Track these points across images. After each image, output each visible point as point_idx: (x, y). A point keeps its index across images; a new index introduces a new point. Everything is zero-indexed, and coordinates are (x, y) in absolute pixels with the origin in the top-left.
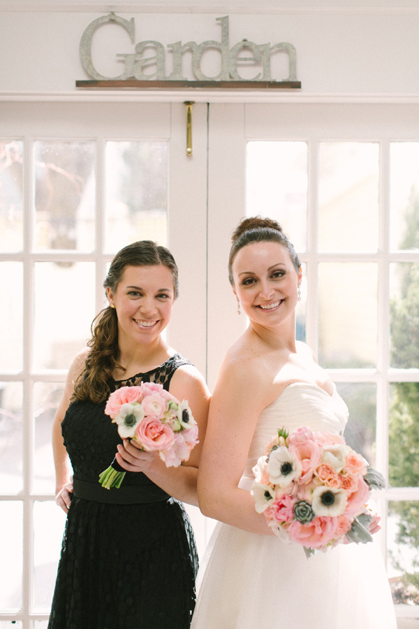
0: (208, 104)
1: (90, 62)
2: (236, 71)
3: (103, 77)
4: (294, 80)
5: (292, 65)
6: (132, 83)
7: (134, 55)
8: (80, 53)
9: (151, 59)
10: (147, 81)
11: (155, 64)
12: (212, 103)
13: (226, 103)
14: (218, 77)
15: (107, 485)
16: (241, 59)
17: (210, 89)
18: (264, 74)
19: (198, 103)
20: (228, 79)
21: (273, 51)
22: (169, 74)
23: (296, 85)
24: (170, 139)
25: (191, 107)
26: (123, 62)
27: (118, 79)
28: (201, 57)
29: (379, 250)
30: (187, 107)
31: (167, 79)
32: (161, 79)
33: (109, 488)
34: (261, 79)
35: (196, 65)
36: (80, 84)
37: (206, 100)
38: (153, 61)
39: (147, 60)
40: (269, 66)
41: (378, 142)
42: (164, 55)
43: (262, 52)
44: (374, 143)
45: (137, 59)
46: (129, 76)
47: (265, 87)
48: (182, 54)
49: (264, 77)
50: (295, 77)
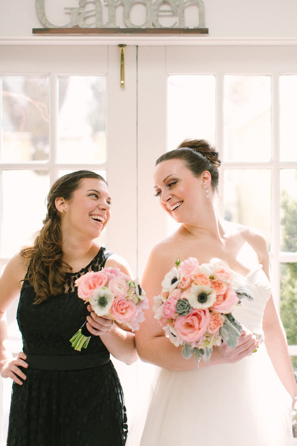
0: (137, 46)
1: (44, 14)
2: (157, 20)
3: (54, 25)
4: (203, 27)
5: (202, 15)
6: (76, 30)
7: (78, 8)
8: (36, 7)
9: (91, 11)
10: (88, 29)
11: (95, 15)
12: (140, 46)
13: (151, 46)
14: (144, 25)
15: (78, 348)
16: (161, 11)
17: (138, 34)
18: (179, 23)
19: (129, 46)
20: (152, 27)
21: (187, 4)
22: (105, 23)
23: (204, 31)
24: (107, 74)
25: (124, 48)
26: (69, 14)
27: (66, 27)
28: (130, 10)
29: (271, 159)
30: (121, 48)
31: (104, 27)
32: (99, 27)
33: (80, 350)
34: (177, 26)
35: (127, 16)
36: (35, 31)
37: (135, 43)
38: (93, 13)
39: (88, 12)
40: (183, 16)
41: (270, 76)
42: (101, 8)
43: (178, 6)
44: (267, 76)
45: (80, 11)
46: (74, 25)
47: (180, 33)
48: (116, 7)
49: (179, 25)
50: (204, 24)
